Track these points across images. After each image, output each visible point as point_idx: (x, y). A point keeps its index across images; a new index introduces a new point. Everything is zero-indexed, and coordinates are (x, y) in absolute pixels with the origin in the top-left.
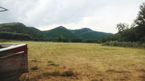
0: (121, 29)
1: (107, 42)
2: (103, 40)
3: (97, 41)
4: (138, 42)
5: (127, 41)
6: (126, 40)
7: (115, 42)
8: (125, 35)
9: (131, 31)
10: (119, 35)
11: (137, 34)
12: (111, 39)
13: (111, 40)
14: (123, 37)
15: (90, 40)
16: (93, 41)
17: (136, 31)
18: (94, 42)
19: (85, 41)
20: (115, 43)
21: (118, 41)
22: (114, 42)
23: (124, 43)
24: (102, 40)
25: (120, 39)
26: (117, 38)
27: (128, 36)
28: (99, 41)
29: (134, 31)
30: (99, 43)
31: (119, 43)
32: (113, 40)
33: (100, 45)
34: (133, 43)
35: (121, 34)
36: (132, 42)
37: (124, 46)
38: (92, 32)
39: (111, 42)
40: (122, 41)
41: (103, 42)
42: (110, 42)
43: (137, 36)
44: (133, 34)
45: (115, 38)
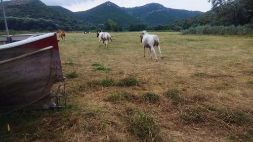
0: (218, 3)
1: (191, 28)
2: (185, 24)
3: (173, 26)
4: (248, 25)
5: (228, 25)
6: (225, 23)
7: (206, 26)
8: (224, 14)
9: (236, 5)
10: (213, 15)
11: (246, 11)
12: (199, 22)
13: (199, 24)
14: (220, 16)
15: (161, 25)
16: (167, 27)
17: (245, 5)
18: (168, 29)
19: (152, 27)
20: (205, 28)
21: (212, 25)
22: (203, 27)
23: (221, 29)
24: (183, 24)
25: (214, 21)
26: (209, 20)
27: (229, 15)
28: (178, 27)
29: (242, 4)
30: (178, 30)
31: (213, 28)
32: (202, 24)
33: (180, 34)
34: (239, 27)
35: (218, 11)
36: (236, 26)
37: (221, 33)
38: (164, 10)
39: (199, 27)
40: (217, 24)
41: (184, 29)
42: (197, 27)
43: (247, 15)
44: (240, 10)
45: (206, 20)
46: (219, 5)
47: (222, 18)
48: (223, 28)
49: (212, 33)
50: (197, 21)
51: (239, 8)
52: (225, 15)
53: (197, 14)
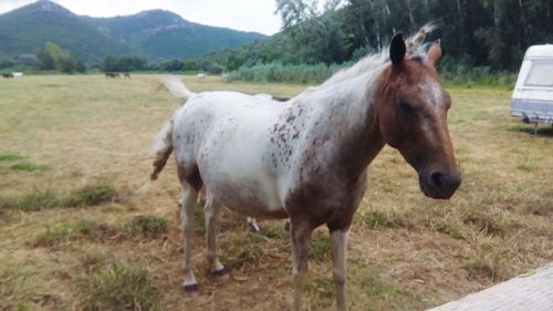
0: (292, 18)
1: (243, 69)
2: (231, 59)
3: (206, 63)
5: (313, 64)
6: (311, 59)
7: (272, 65)
8: (306, 41)
9: (326, 23)
10: (285, 42)
11: (344, 36)
12: (260, 56)
13: (261, 60)
14: (298, 46)
15: (180, 60)
16: (194, 63)
17: (341, 24)
19: (158, 64)
20: (272, 70)
21: (284, 64)
22: (268, 67)
23: (302, 71)
24: (227, 60)
25: (288, 55)
26: (278, 51)
27: (315, 43)
28: (216, 65)
29: (336, 23)
30: (218, 72)
31: (287, 68)
32: (265, 60)
33: (221, 81)
35: (293, 35)
36: (328, 66)
37: (301, 79)
38: (183, 26)
39: (260, 67)
40: (295, 62)
41: (230, 69)
42: (255, 67)
43: (346, 44)
44: (334, 34)
45: (274, 52)
46: (294, 22)
47: (304, 50)
48: (305, 68)
49: (285, 79)
50: (254, 54)
51: (331, 30)
52: (307, 43)
53: (255, 38)
